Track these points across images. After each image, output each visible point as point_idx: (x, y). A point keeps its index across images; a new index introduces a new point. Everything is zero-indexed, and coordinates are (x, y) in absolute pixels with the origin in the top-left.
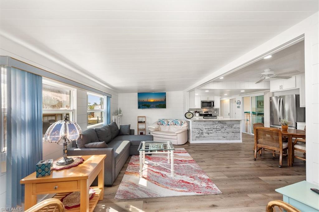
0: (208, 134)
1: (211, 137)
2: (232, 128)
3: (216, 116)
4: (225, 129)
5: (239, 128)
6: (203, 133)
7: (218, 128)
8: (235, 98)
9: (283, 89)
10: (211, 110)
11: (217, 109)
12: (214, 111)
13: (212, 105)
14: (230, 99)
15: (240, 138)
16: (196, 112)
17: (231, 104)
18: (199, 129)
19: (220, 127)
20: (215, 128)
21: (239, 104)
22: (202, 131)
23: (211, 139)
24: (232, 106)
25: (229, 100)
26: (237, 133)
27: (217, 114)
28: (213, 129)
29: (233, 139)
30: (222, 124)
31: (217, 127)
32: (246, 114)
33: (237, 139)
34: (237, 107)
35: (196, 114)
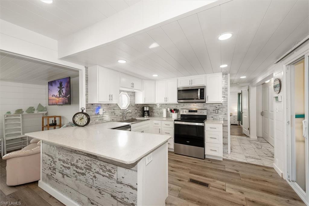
0: (63, 175)
2: (110, 177)
4: (95, 177)
6: (55, 169)
7: (79, 164)
11: (222, 104)
12: (213, 108)
18: (51, 157)
19: (84, 165)
20: (74, 165)
22: (54, 163)
31: (77, 161)
35: (173, 114)
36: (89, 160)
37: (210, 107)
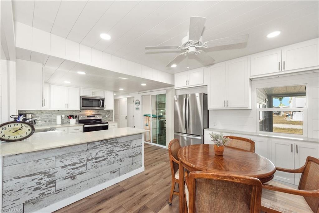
0: (73, 177)
1: (82, 184)
2: (128, 148)
3: (107, 123)
4: (117, 155)
5: (140, 146)
6: (53, 182)
7: (100, 155)
8: (134, 97)
9: (189, 85)
10: (100, 112)
11: (110, 111)
12: (104, 114)
13: (101, 104)
14: (128, 98)
15: (141, 163)
16: (70, 117)
17: (129, 104)
18: (40, 173)
19: (106, 153)
20: (92, 158)
21: (138, 104)
22: (49, 176)
23: (80, 189)
24: (130, 107)
25: (126, 99)
26: (137, 155)
27: (110, 118)
28: (88, 160)
29: (131, 170)
30: (110, 144)
31: (97, 154)
32: (145, 117)
33: (138, 166)
34: (135, 109)
35: (70, 120)
36: (111, 147)
37: (103, 113)
